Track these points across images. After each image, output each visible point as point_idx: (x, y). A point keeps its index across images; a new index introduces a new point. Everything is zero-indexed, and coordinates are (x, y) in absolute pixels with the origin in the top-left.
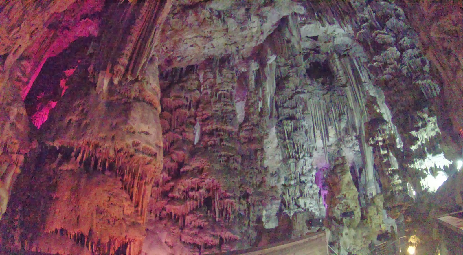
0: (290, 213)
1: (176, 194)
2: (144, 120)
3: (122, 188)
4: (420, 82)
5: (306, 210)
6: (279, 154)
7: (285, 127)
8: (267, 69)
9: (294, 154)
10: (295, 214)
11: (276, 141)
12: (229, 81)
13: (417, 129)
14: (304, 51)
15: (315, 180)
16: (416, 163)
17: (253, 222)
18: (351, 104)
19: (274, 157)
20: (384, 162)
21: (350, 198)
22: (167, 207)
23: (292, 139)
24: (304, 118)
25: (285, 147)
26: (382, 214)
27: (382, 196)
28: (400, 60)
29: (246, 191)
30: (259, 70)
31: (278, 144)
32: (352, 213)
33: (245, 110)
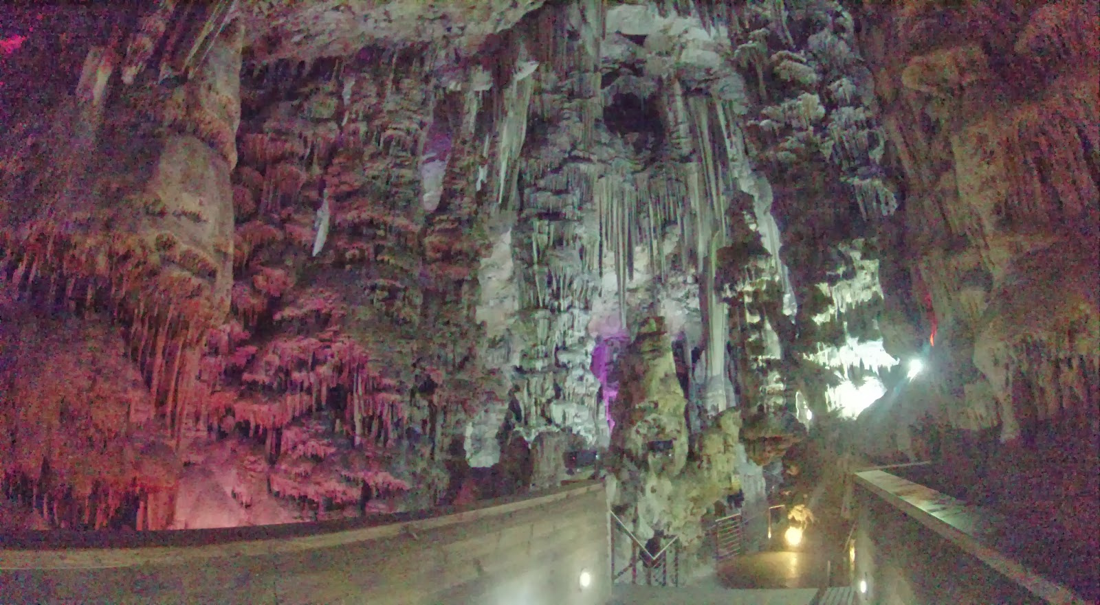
0: (528, 434)
1: (262, 377)
2: (191, 182)
3: (125, 355)
4: (856, 181)
5: (567, 430)
6: (514, 297)
7: (534, 235)
8: (511, 93)
9: (548, 298)
10: (540, 438)
11: (509, 265)
12: (413, 108)
13: (832, 281)
14: (606, 65)
15: (592, 364)
16: (820, 353)
17: (442, 449)
18: (695, 202)
19: (501, 302)
20: (750, 340)
21: (666, 410)
22: (240, 406)
23: (547, 265)
24: (580, 220)
25: (530, 280)
26: (735, 454)
27: (738, 414)
28: (821, 125)
29: (429, 377)
30: (491, 91)
31: (514, 273)
32: (669, 445)
33: (444, 183)
